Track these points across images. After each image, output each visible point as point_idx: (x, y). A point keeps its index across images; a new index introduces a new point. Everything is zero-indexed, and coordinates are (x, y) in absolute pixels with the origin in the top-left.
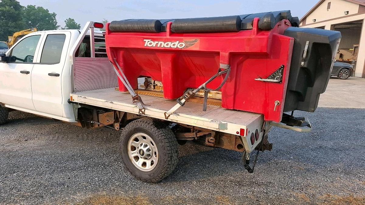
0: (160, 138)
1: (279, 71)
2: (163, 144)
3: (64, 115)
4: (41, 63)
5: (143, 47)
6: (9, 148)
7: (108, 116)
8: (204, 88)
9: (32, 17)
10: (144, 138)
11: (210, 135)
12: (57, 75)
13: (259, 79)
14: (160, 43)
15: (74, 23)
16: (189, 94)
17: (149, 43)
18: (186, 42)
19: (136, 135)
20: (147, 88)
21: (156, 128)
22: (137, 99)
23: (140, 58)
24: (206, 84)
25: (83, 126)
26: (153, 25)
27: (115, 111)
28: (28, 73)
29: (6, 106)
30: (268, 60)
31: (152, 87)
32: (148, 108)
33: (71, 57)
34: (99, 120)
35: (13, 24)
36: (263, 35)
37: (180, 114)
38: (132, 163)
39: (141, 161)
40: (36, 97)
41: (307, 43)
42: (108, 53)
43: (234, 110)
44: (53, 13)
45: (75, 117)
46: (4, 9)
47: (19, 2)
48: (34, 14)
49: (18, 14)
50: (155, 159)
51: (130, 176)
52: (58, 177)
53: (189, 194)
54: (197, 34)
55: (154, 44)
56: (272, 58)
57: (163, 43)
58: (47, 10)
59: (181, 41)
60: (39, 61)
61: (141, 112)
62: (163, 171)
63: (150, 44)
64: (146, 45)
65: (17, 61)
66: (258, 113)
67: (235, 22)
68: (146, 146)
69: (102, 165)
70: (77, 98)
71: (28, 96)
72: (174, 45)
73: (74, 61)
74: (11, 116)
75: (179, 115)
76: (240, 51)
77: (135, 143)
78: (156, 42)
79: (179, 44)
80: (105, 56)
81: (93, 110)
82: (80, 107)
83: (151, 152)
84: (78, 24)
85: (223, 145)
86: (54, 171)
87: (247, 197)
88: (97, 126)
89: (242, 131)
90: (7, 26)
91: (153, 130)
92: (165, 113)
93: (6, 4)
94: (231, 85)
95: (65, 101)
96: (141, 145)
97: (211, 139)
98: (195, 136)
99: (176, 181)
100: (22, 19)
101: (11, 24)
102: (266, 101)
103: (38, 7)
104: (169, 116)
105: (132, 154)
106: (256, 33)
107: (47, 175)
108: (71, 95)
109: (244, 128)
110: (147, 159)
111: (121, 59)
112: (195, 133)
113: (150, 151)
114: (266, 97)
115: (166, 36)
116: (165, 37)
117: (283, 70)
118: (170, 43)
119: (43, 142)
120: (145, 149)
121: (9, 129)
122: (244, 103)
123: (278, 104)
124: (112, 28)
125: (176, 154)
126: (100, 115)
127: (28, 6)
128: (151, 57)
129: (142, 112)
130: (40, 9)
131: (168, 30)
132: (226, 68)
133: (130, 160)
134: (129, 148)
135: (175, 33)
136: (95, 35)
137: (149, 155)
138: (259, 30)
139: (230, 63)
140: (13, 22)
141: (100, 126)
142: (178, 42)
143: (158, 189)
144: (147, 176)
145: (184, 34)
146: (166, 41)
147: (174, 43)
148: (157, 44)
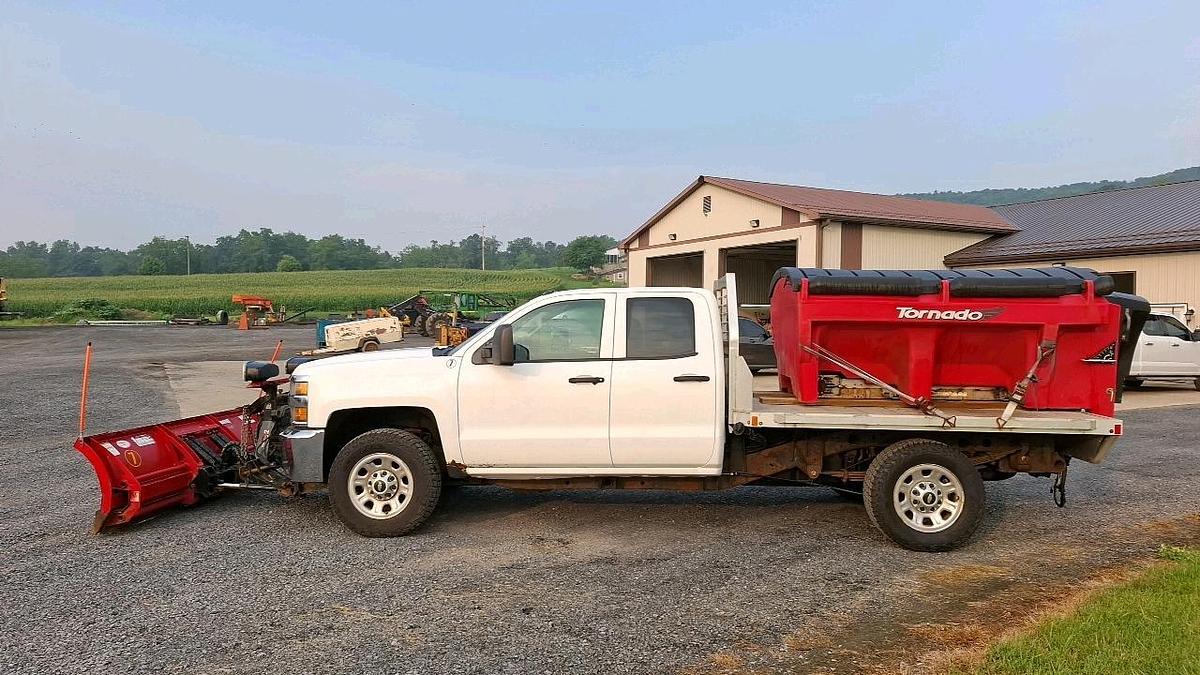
1: (1109, 348)
3: (713, 461)
5: (897, 319)
12: (702, 379)
17: (909, 312)
18: (982, 311)
19: (910, 471)
28: (596, 381)
29: (470, 471)
41: (1127, 311)
55: (919, 314)
57: (937, 313)
60: (621, 354)
61: (947, 425)
63: (912, 314)
64: (901, 316)
72: (961, 315)
76: (1074, 323)
78: (924, 312)
79: (972, 313)
92: (998, 419)
95: (720, 431)
97: (1023, 460)
102: (1093, 390)
104: (1006, 422)
105: (902, 508)
106: (1093, 299)
115: (943, 301)
116: (941, 304)
118: (952, 313)
120: (934, 492)
123: (1110, 392)
129: (949, 423)
131: (946, 292)
132: (1052, 346)
133: (897, 519)
134: (896, 498)
135: (956, 296)
142: (968, 310)
147: (960, 313)
148: (926, 315)
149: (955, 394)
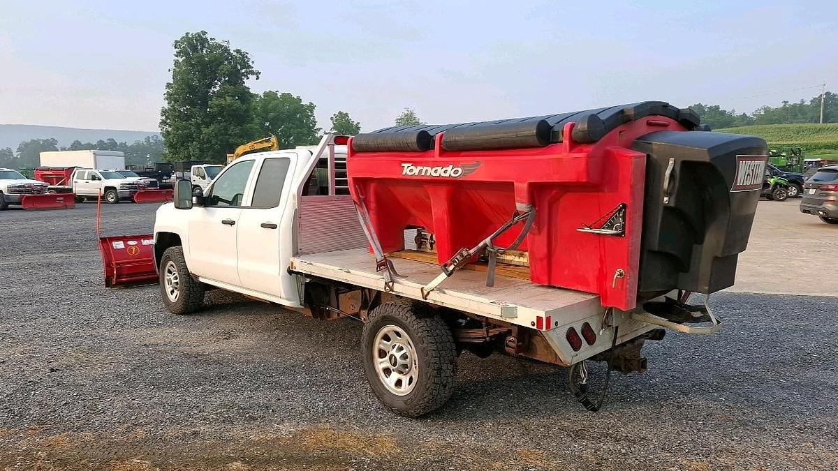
0: (420, 334)
1: (619, 214)
2: (425, 345)
3: (283, 295)
4: (252, 206)
5: (400, 177)
6: (199, 349)
7: (352, 298)
8: (487, 246)
9: (272, 114)
10: (398, 334)
11: (509, 333)
12: (274, 227)
13: (587, 230)
14: (425, 168)
15: (348, 121)
16: (462, 255)
17: (410, 168)
18: (462, 167)
19: (385, 330)
20: (420, 248)
21: (414, 317)
22: (383, 265)
23: (402, 193)
24: (491, 239)
25: (315, 316)
26: (414, 139)
27: (363, 289)
28: (232, 223)
29: (201, 280)
30: (601, 194)
31: (429, 245)
32: (400, 280)
33: (294, 196)
34: (340, 306)
35: (237, 130)
36: (581, 151)
37: (446, 291)
38: (379, 380)
39: (395, 376)
40: (245, 265)
41: (671, 162)
42: (351, 187)
43: (550, 287)
44: (308, 104)
45: (300, 298)
46: (223, 102)
47: (248, 88)
48: (274, 109)
49: (247, 111)
50: (415, 373)
51: (377, 404)
52: (262, 397)
53: (472, 442)
54: (481, 153)
55: (416, 171)
56: (606, 191)
57: (429, 168)
58: (298, 98)
59: (455, 165)
60: (249, 204)
61: (387, 288)
62: (426, 394)
63: (411, 170)
64: (404, 173)
65: (220, 203)
66: (591, 293)
67: (535, 131)
68: (401, 349)
69: (337, 384)
70: (301, 266)
71: (231, 262)
72: (445, 172)
73: (300, 202)
74: (207, 298)
75: (444, 293)
76: (545, 180)
77: (384, 344)
78: (420, 168)
79: (454, 170)
80: (346, 192)
81: (329, 287)
82: (308, 280)
83: (408, 360)
84: (355, 123)
85: (536, 353)
86: (259, 387)
87: (580, 457)
88: (335, 316)
89: (539, 319)
90: (227, 134)
91: (410, 319)
92: (422, 289)
93: (227, 93)
94: (541, 240)
95: (284, 272)
96: (393, 347)
97: (510, 341)
98: (485, 335)
99: (456, 420)
100: (252, 119)
101: (233, 130)
102: (601, 270)
103: (283, 95)
104: (429, 293)
105: (381, 364)
106: (568, 148)
107: (246, 393)
108: (292, 259)
109: (543, 315)
110: (403, 373)
111: (372, 197)
112: (484, 330)
113: (407, 358)
114: (602, 262)
115: (433, 157)
116: (432, 159)
117: (624, 213)
118: (439, 169)
119: (251, 342)
120: (398, 355)
121: (204, 320)
122: (566, 273)
123: (621, 275)
124: (357, 146)
125: (450, 367)
126: (341, 295)
127: (265, 94)
128: (419, 192)
129: (389, 287)
130: (287, 97)
131: (437, 147)
132: (526, 210)
133: (377, 375)
134: (376, 353)
135: (447, 151)
136: (336, 156)
137: (405, 366)
138: (575, 144)
139: (533, 201)
140: (236, 126)
141: (341, 316)
142: (451, 166)
143: (418, 427)
144: (402, 405)
145: (463, 154)
146: (433, 165)
147: (445, 169)
148: (421, 170)
149: (517, 259)
